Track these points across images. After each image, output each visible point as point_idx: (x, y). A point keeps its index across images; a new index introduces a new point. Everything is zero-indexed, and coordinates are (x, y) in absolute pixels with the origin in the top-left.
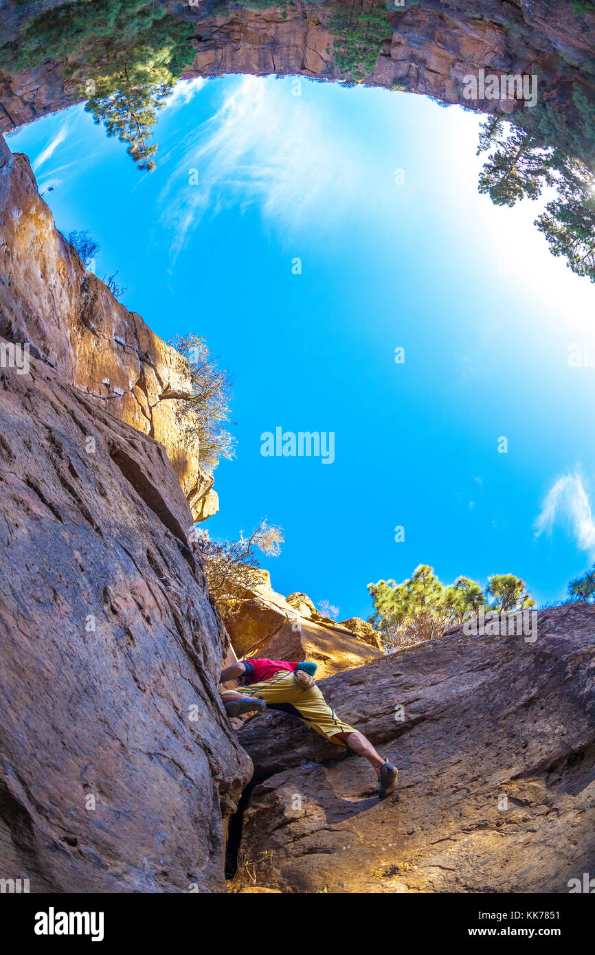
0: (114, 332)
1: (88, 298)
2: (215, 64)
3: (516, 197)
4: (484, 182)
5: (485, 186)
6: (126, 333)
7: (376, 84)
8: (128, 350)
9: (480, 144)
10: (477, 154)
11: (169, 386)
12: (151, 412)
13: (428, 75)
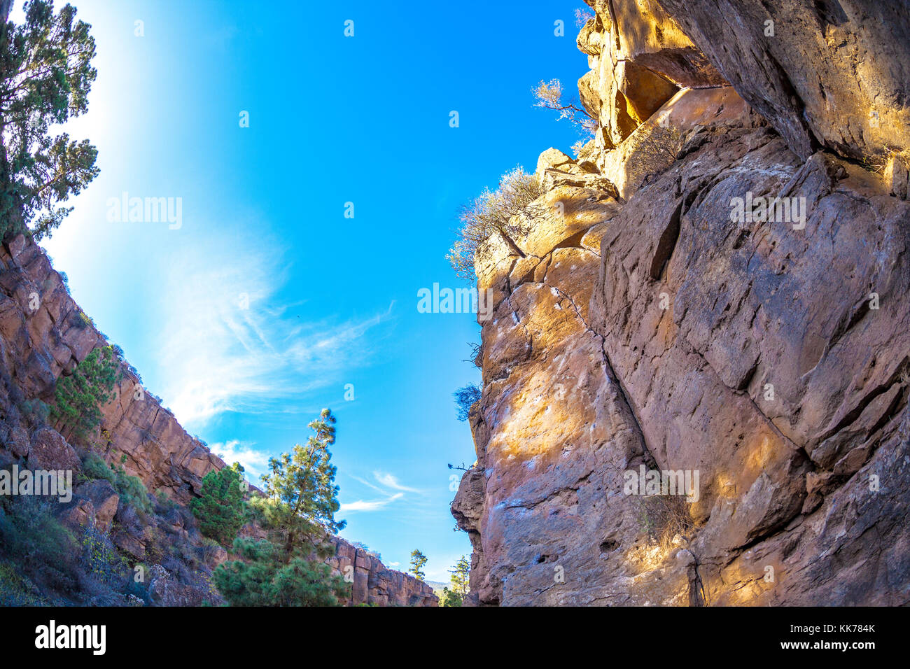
0: (514, 328)
1: (509, 366)
2: (194, 455)
3: (77, 146)
4: (89, 178)
5: (91, 174)
6: (504, 317)
7: (98, 334)
8: (516, 307)
9: (65, 217)
10: (73, 208)
11: (511, 255)
12: (545, 256)
13: (57, 315)
